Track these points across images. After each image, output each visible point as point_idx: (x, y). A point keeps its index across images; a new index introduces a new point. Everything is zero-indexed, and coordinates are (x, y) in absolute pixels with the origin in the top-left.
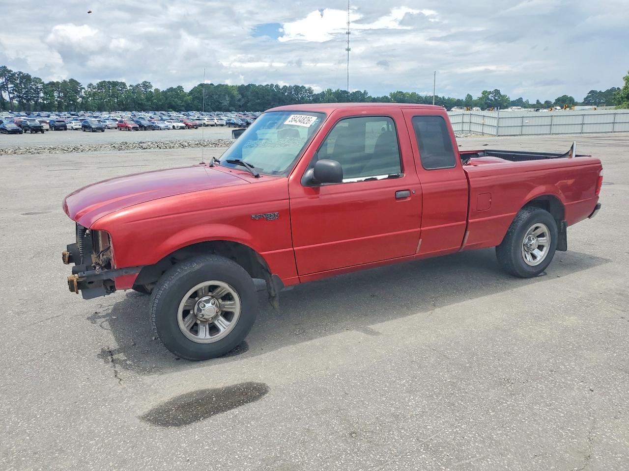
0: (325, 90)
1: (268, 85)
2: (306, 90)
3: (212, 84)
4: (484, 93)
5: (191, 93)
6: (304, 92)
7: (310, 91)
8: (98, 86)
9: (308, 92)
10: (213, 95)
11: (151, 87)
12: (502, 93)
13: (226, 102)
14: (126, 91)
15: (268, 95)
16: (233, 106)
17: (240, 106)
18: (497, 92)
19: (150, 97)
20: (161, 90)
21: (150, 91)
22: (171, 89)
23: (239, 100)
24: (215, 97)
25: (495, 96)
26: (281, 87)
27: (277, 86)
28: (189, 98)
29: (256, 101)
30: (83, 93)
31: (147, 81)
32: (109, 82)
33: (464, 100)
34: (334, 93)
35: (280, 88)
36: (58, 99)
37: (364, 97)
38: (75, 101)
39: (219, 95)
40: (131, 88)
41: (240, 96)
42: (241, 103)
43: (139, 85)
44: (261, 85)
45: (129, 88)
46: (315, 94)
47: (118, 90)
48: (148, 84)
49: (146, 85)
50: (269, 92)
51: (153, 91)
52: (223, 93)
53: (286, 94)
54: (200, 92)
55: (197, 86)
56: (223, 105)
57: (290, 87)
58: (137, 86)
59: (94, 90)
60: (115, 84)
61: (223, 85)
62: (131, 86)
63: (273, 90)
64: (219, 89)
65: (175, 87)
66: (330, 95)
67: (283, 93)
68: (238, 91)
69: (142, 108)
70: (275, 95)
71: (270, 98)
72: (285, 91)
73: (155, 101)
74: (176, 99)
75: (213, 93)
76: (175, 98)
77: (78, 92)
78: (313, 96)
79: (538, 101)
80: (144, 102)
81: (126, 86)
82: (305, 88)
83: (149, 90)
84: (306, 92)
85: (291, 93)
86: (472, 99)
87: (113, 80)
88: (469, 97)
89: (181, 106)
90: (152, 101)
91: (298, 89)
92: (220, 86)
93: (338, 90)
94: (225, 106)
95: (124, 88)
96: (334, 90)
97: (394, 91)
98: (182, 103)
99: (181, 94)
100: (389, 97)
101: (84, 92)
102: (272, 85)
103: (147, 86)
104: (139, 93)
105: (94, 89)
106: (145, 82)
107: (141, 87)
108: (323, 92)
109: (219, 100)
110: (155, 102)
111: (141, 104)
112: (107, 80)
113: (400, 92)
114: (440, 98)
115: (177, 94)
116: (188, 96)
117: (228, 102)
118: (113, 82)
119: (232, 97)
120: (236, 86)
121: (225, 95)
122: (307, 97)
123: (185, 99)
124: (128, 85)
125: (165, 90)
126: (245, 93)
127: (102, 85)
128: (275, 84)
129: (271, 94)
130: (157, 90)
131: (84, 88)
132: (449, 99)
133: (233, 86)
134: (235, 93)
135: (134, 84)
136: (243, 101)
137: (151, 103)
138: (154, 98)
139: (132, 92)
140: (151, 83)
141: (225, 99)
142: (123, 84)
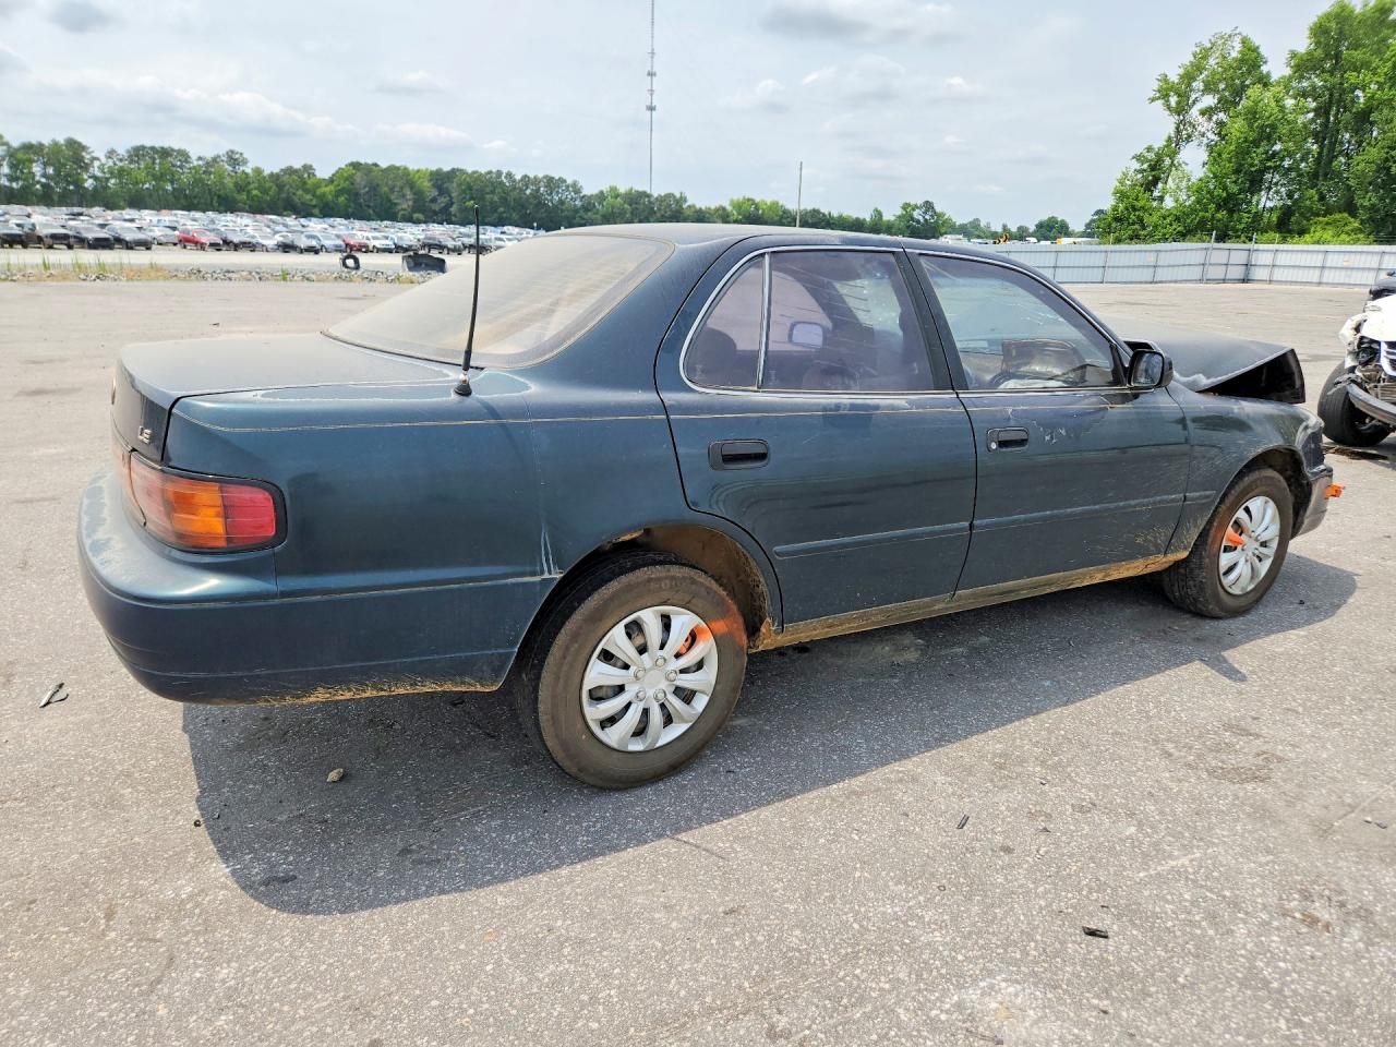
0: (605, 188)
1: (490, 172)
2: (568, 186)
3: (376, 165)
4: (905, 206)
5: (332, 180)
6: (563, 190)
7: (576, 188)
8: (130, 156)
9: (571, 189)
10: (378, 185)
11: (245, 162)
12: (938, 209)
13: (405, 205)
14: (189, 168)
15: (492, 192)
16: (419, 212)
17: (434, 213)
18: (928, 206)
19: (243, 185)
20: (267, 172)
21: (243, 171)
22: (290, 171)
23: (433, 200)
24: (383, 191)
25: (925, 213)
26: (518, 177)
27: (509, 175)
28: (327, 190)
29: (468, 203)
30: (96, 169)
31: (236, 150)
32: (153, 148)
33: (868, 220)
35: (514, 181)
36: (43, 180)
37: (681, 206)
38: (78, 184)
39: (392, 189)
40: (200, 163)
41: (435, 192)
42: (436, 207)
43: (219, 157)
44: (477, 172)
45: (195, 163)
46: (585, 196)
47: (173, 166)
48: (237, 156)
49: (234, 159)
50: (494, 187)
51: (249, 171)
52: (399, 184)
53: (528, 192)
54: (350, 178)
55: (343, 166)
56: (399, 207)
57: (535, 177)
58: (215, 160)
59: (121, 164)
60: (165, 153)
61: (398, 168)
62: (200, 158)
63: (502, 183)
64: (391, 176)
65: (297, 165)
66: (616, 198)
67: (522, 191)
68: (430, 181)
69: (227, 205)
70: (506, 193)
71: (496, 198)
72: (527, 187)
73: (254, 192)
74: (300, 191)
75: (379, 182)
76: (298, 189)
77: (86, 167)
78: (581, 199)
79: (1005, 227)
80: (232, 194)
81: (190, 158)
82: (565, 181)
83: (241, 168)
84: (568, 190)
85: (538, 190)
86: (881, 216)
87: (162, 145)
88: (879, 214)
89: (310, 205)
90: (249, 192)
91: (552, 183)
92: (392, 169)
93: (630, 190)
94: (402, 210)
95: (186, 162)
96: (622, 189)
97: (738, 196)
98: (313, 199)
99: (309, 182)
100: (729, 208)
101: (99, 168)
102: (499, 173)
103: (236, 160)
104: (220, 175)
105: (121, 160)
106: (232, 151)
107: (223, 161)
108: (602, 192)
109: (391, 197)
110: (256, 196)
111: (226, 199)
113: (749, 200)
114: (824, 215)
115: (303, 182)
116: (326, 186)
117: (410, 203)
118: (162, 148)
119: (419, 194)
120: (427, 169)
121: (402, 189)
122: (571, 199)
123: (319, 192)
124: (194, 156)
125: (276, 171)
126: (445, 186)
127: (138, 153)
128: (505, 171)
129: (498, 190)
130: (258, 171)
131: (97, 159)
132: (840, 217)
133: (418, 171)
134: (426, 184)
135: (209, 155)
136: (442, 202)
137: (248, 196)
138: (252, 186)
139: (204, 172)
140: (245, 156)
141: (404, 196)
142: (184, 156)
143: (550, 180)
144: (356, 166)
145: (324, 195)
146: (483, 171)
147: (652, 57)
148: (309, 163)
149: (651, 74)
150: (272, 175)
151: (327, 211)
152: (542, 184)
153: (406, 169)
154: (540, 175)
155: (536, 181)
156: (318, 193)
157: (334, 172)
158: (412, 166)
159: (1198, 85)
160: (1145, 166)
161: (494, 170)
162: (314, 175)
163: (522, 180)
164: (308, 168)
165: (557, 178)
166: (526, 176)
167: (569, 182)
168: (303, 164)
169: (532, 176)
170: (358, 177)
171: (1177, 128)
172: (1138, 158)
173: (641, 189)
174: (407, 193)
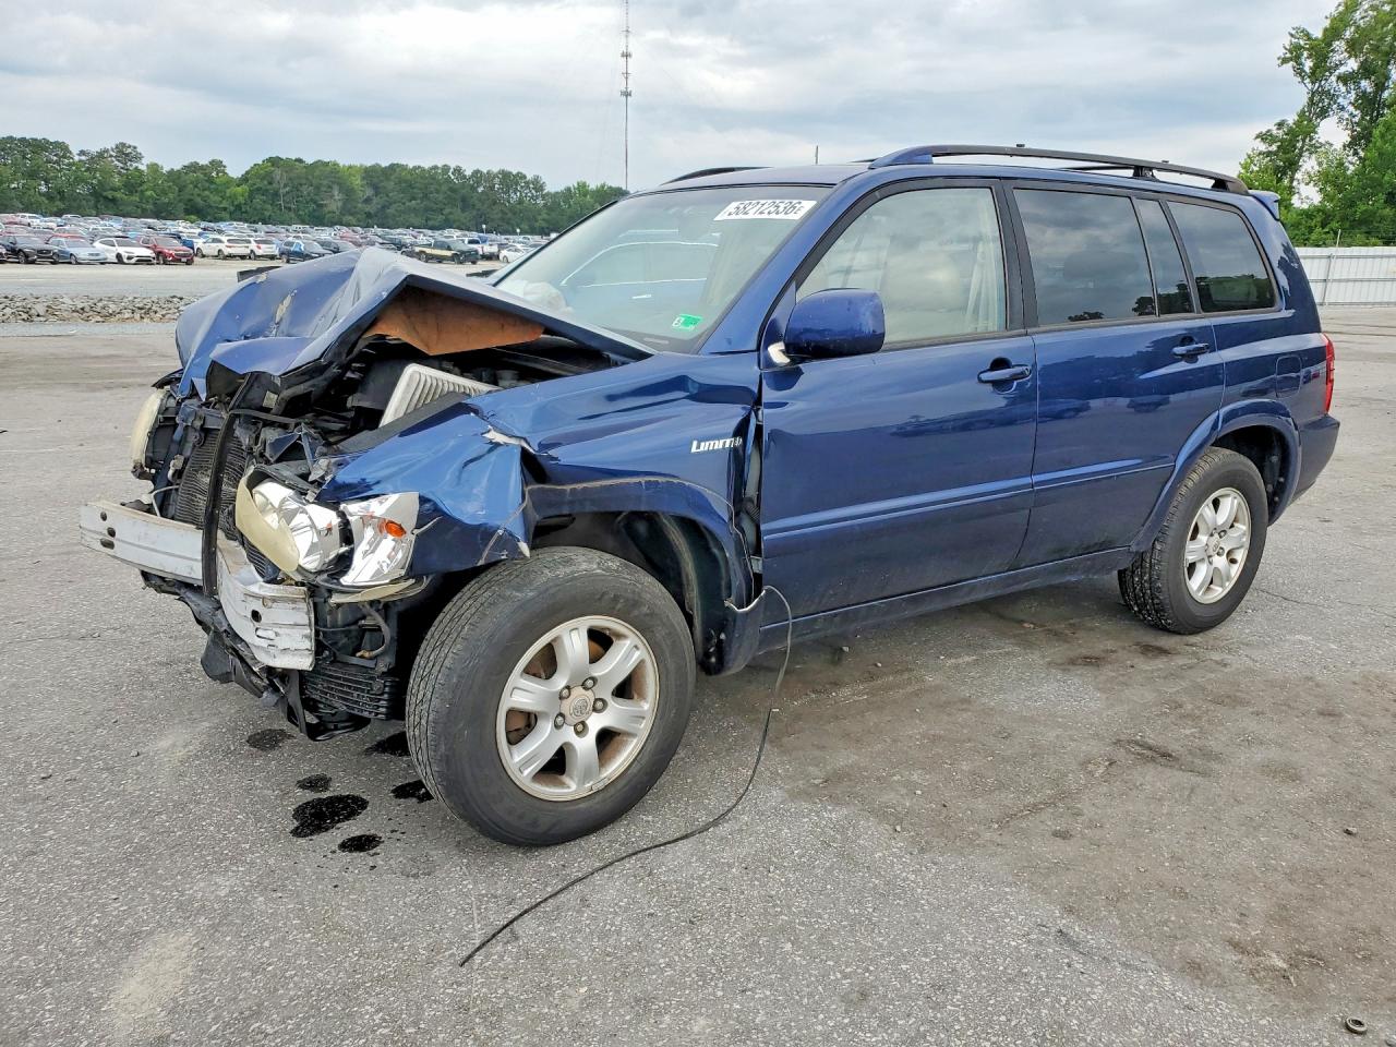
0: (572, 183)
1: (435, 167)
2: (527, 183)
3: (300, 161)
5: (245, 179)
6: (522, 187)
7: (538, 185)
9: (531, 186)
10: (301, 185)
11: (138, 157)
13: (334, 203)
14: (69, 164)
15: (438, 192)
16: (351, 214)
17: (369, 215)
19: (134, 183)
20: (166, 169)
21: (136, 168)
22: (193, 168)
23: (368, 201)
24: (305, 190)
26: (468, 173)
27: (458, 171)
28: (239, 189)
29: (408, 204)
31: (128, 142)
32: (23, 140)
34: (593, 192)
35: (465, 176)
39: (318, 188)
40: (83, 158)
41: (369, 192)
42: (371, 208)
43: (107, 151)
44: (419, 167)
45: (77, 158)
46: (548, 194)
47: (48, 161)
48: (129, 150)
49: (125, 153)
50: (440, 185)
51: (143, 167)
52: (325, 182)
53: (480, 190)
54: (267, 176)
55: (260, 163)
56: (326, 210)
57: (489, 172)
58: (101, 155)
60: (39, 146)
61: (326, 164)
62: (82, 153)
63: (448, 180)
64: (317, 173)
65: (204, 161)
66: (585, 196)
67: (473, 189)
68: (363, 178)
70: (453, 190)
71: (441, 197)
72: (479, 183)
73: (149, 193)
74: (207, 193)
75: (304, 181)
76: (204, 190)
78: (543, 197)
80: (118, 195)
81: (70, 152)
82: (525, 177)
83: (135, 165)
84: (528, 187)
85: (492, 188)
87: (33, 136)
89: (217, 208)
90: (142, 192)
91: (509, 180)
92: (319, 164)
93: (603, 186)
94: (329, 212)
95: (64, 157)
96: (593, 185)
98: (221, 202)
99: (218, 181)
102: (446, 168)
103: (127, 155)
104: (107, 173)
106: (123, 145)
107: (111, 156)
108: (569, 189)
109: (317, 198)
110: (152, 197)
111: (114, 200)
112: (19, 136)
115: (211, 180)
116: (238, 186)
117: (340, 204)
118: (35, 140)
119: (348, 192)
120: (361, 166)
121: (330, 187)
122: (532, 198)
123: (230, 192)
124: (74, 150)
125: (177, 167)
126: (383, 184)
128: (453, 166)
129: (444, 188)
130: (154, 168)
133: (350, 167)
134: (357, 181)
135: (94, 149)
136: (378, 204)
137: (141, 199)
138: (145, 187)
139: (88, 170)
140: (138, 150)
141: (332, 196)
142: (62, 148)
143: (505, 175)
144: (274, 162)
145: (233, 197)
146: (427, 165)
147: (627, 36)
148: (218, 158)
149: (626, 55)
150: (171, 172)
151: (239, 213)
152: (497, 180)
153: (335, 164)
154: (495, 170)
155: (490, 176)
156: (228, 195)
157: (248, 168)
158: (343, 161)
159: (1340, 45)
160: (1274, 147)
161: (440, 166)
162: (224, 173)
163: (473, 176)
164: (217, 165)
165: (514, 173)
166: (477, 172)
167: (529, 177)
168: (210, 159)
169: (485, 171)
170: (278, 173)
171: (1311, 99)
172: (1265, 137)
173: (614, 185)
174: (336, 193)
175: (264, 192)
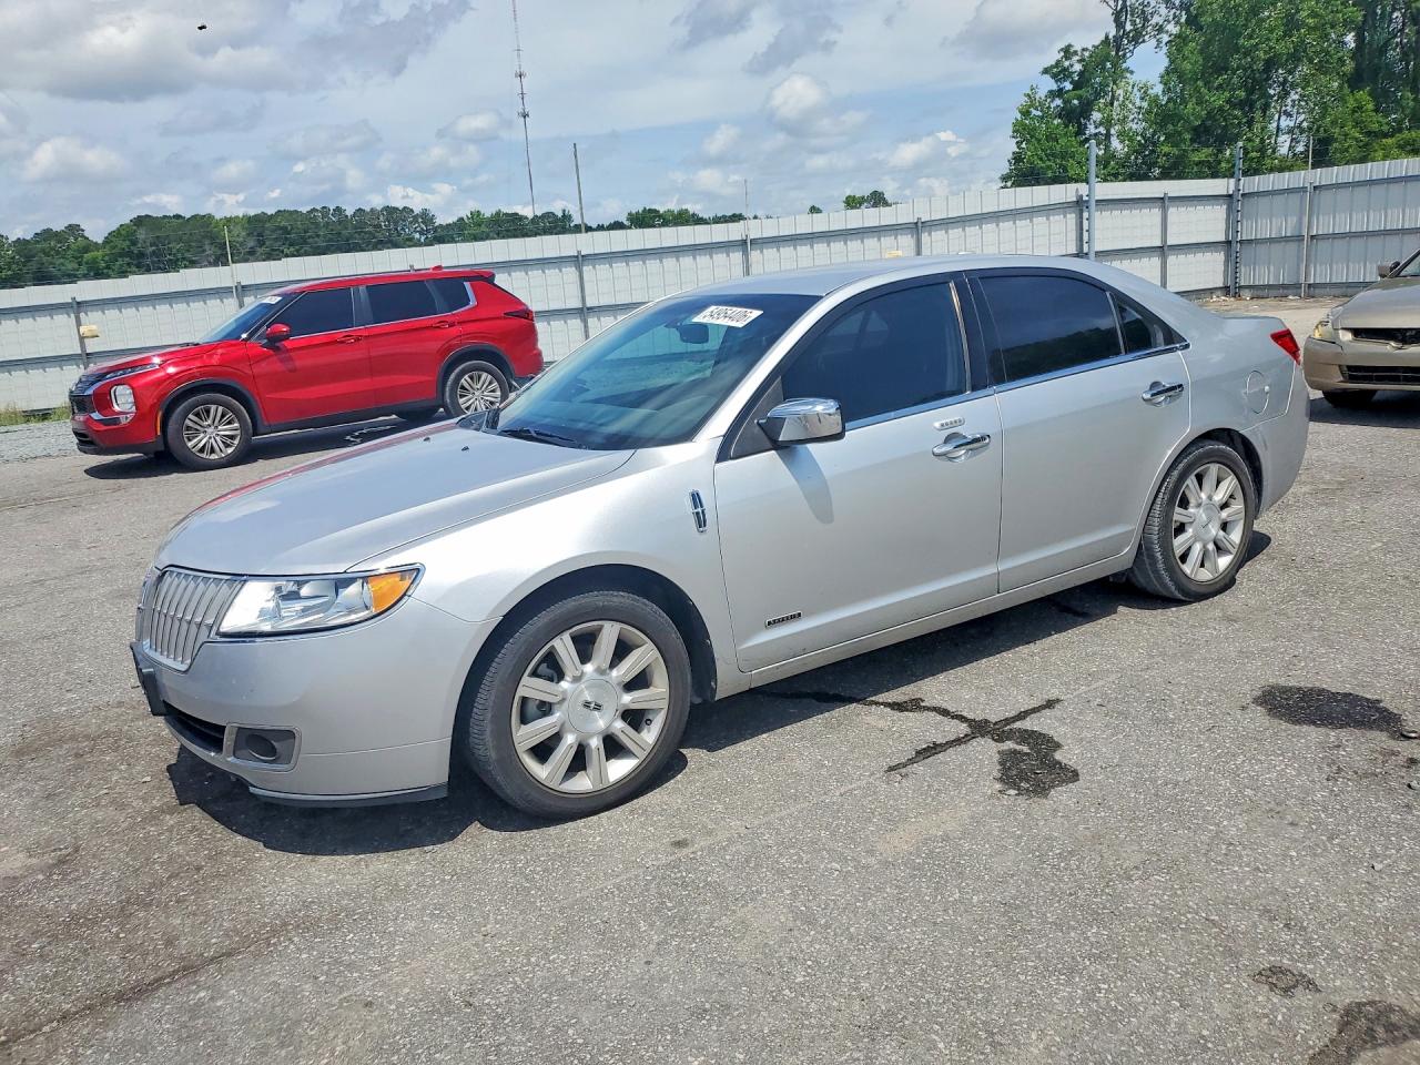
143: (390, 211)
144: (140, 221)
145: (94, 261)
146: (304, 209)
147: (519, 56)
148: (77, 222)
152: (381, 218)
154: (378, 207)
155: (374, 214)
156: (85, 261)
157: (111, 231)
160: (1068, 86)
161: (318, 208)
162: (83, 236)
163: (354, 215)
164: (74, 229)
165: (400, 208)
167: (417, 210)
168: (66, 224)
169: (368, 209)
170: (142, 234)
171: (1117, 21)
172: (1057, 72)
173: (510, 211)
174: (207, 247)
175: (129, 254)
